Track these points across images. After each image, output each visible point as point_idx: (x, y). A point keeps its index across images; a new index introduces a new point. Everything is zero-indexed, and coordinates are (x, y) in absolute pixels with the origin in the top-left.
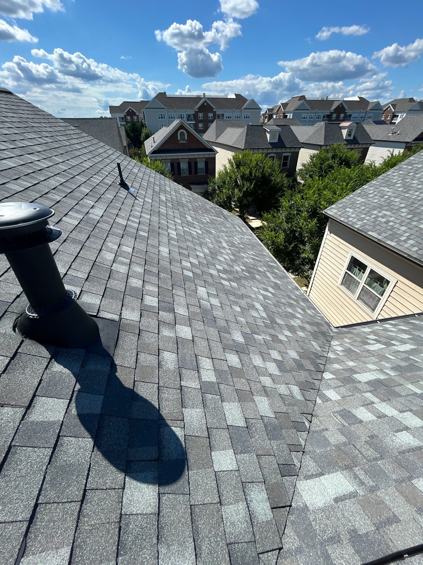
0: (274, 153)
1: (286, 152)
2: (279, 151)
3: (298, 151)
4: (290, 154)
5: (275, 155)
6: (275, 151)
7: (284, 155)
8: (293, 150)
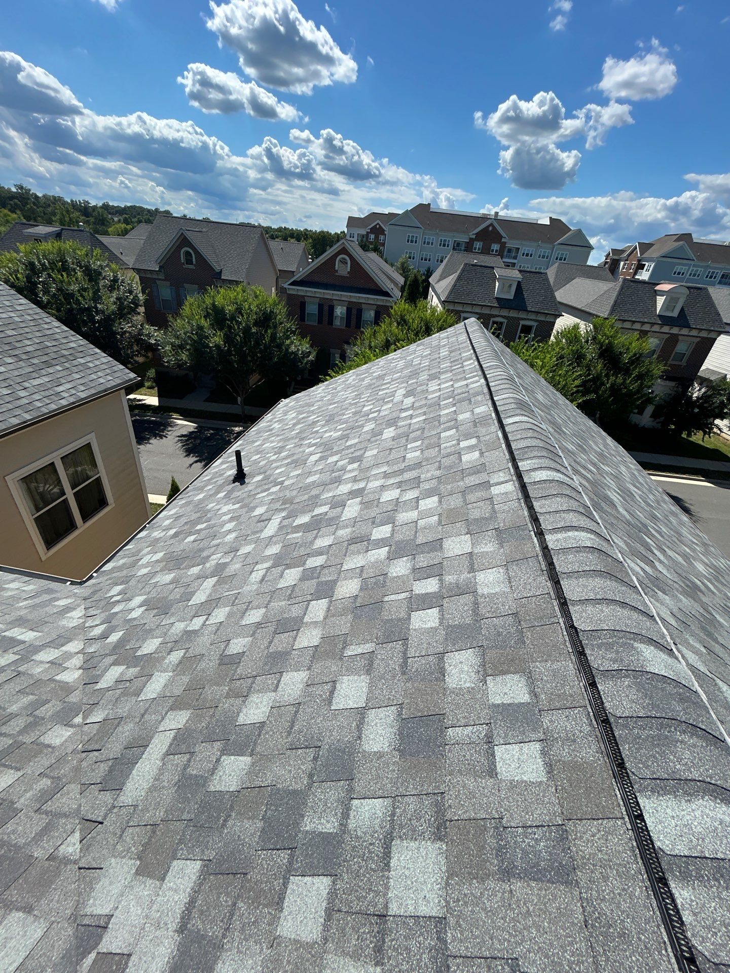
0: (502, 317)
1: (528, 319)
2: (513, 314)
3: (552, 320)
4: (535, 324)
5: (506, 321)
6: (505, 312)
7: (522, 322)
8: (541, 318)
